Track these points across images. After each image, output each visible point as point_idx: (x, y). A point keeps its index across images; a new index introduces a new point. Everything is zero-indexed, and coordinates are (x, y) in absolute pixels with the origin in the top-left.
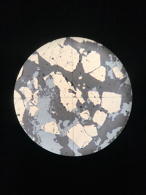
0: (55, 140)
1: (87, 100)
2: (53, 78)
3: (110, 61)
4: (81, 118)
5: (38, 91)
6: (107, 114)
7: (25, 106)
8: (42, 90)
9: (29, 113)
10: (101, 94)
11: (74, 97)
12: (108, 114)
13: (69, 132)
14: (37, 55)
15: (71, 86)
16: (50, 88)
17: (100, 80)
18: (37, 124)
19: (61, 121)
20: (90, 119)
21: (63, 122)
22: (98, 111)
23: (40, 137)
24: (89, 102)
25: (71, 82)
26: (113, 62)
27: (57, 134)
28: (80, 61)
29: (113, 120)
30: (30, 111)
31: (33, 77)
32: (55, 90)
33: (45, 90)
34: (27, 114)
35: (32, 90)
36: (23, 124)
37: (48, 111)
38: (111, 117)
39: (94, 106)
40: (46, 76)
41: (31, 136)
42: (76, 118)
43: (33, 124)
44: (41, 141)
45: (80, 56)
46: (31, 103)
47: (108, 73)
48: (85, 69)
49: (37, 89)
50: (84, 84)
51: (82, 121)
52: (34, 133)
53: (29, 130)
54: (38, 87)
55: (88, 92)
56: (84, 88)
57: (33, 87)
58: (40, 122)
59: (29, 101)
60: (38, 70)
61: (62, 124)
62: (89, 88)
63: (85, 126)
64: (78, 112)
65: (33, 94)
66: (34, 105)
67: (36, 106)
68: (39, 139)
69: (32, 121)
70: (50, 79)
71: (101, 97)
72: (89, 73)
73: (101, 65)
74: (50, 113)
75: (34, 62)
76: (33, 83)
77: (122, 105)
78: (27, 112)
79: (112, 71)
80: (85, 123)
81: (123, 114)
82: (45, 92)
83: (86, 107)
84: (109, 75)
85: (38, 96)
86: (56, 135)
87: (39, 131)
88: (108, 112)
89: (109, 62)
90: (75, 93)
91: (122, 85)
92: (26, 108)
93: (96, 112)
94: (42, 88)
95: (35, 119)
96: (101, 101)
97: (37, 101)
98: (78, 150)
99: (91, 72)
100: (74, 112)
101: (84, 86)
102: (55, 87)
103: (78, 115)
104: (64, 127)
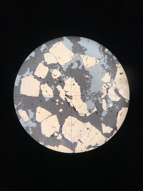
0: (86, 50)
1: (55, 89)
2: (88, 109)
3: (32, 127)
4: (60, 71)
5: (102, 98)
6: (35, 74)
7: (115, 83)
8: (98, 98)
9: (111, 76)
10: (41, 95)
11: (67, 92)
12: (33, 74)
13: (72, 57)
14: (103, 133)
15: (70, 102)
16: (91, 100)
17: (41, 108)
18: (103, 65)
19: (80, 68)
20: (51, 70)
21: (77, 67)
22: (44, 78)
23: (100, 53)
24: (53, 86)
25: (70, 106)
26: (28, 126)
27: (84, 56)
28: (61, 127)
29: (29, 69)
30: (110, 78)
31: (107, 111)
32: (86, 98)
33: (96, 98)
34: (113, 75)
35: (108, 98)
36: (117, 65)
37: (93, 78)
38: (30, 72)
40: (95, 112)
41: (109, 53)
42: (65, 71)
43: (107, 65)
44: (99, 48)
45: (62, 131)
46: (109, 86)
47: (33, 116)
48: (57, 119)
49: (103, 99)
50: (57, 104)
51: (59, 67)
52: (106, 56)
53: (111, 59)
54: (102, 101)
55: (53, 96)
57: (107, 101)
58: (101, 67)
59: (111, 87)
60: (103, 118)
61: (79, 66)
62: (52, 100)
63: (56, 63)
64: (63, 77)
65: (107, 94)
66: (106, 83)
67: (104, 83)
68: (101, 50)
69: (108, 68)
70: (90, 109)
71: (41, 91)
72: (52, 115)
73: (40, 123)
74: (91, 75)
75: (107, 125)
76: (107, 105)
77: (20, 83)
78: (113, 77)
79: (29, 118)
80: (57, 66)
82: (96, 96)
83: (55, 82)
84: (33, 113)
85: (102, 92)
86: (84, 54)
87: (101, 59)
88: (33, 76)
90: (66, 95)
91: (20, 103)
92: (114, 80)
94: (99, 100)
95: (105, 70)
96: (40, 88)
97: (103, 88)
98: (63, 40)
99: (50, 116)
100: (67, 76)
101: (57, 102)
102: (86, 101)
103: (63, 74)
104: (77, 62)
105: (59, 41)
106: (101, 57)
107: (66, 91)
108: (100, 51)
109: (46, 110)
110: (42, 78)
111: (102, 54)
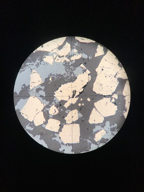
0: (24, 85)
1: (68, 110)
2: (83, 73)
3: (110, 125)
4: (50, 107)
6: (58, 131)
7: (52, 51)
9: (46, 56)
10: (77, 122)
11: (69, 96)
12: (58, 133)
13: (34, 97)
14: (104, 54)
15: (79, 92)
16: (74, 72)
17: (90, 119)
18: (36, 65)
19: (43, 88)
20: (50, 116)
21: (43, 91)
22: (60, 122)
24: (66, 112)
25: (83, 91)
26: (110, 129)
27: (31, 86)
28: (105, 96)
29: (53, 139)
30: (48, 56)
31: (82, 54)
32: (73, 77)
33: (71, 67)
34: (45, 54)
35: (68, 55)
37: (51, 73)
38: (56, 137)
39: (63, 117)
40: (85, 66)
42: (48, 102)
43: (36, 62)
45: (109, 95)
46: (56, 56)
47: (99, 126)
48: (98, 102)
49: (70, 60)
51: (46, 108)
52: (27, 64)
54: (72, 60)
55: (76, 110)
56: (80, 105)
57: (71, 55)
58: (39, 67)
59: (57, 54)
60: (89, 57)
61: (41, 89)
62: (80, 110)
63: (42, 112)
64: (56, 103)
65: (65, 56)
66: (54, 59)
67: (54, 61)
68: (22, 70)
69: (39, 60)
70: (83, 71)
71: (73, 123)
72: (95, 107)
73: (105, 118)
74: (49, 76)
75: (96, 52)
76: (75, 55)
77: (69, 145)
78: (47, 53)
79: (101, 130)
80: (45, 111)
81: (60, 147)
82: (69, 67)
83: (62, 110)
84: (96, 127)
85: (64, 62)
86: (29, 86)
87: (31, 69)
88: (60, 132)
90: (73, 97)
91: (89, 141)
92: (50, 52)
93: (59, 121)
94: (72, 64)
95: (41, 63)
96: (70, 124)
97: (59, 62)
98: (18, 109)
99: (96, 109)
100: (54, 100)
101: (82, 104)
102: (75, 77)
103: (52, 104)
104: (38, 92)
105: (20, 113)
106: (29, 69)
108: (24, 71)
109: (91, 115)
110: (59, 124)
111: (26, 69)
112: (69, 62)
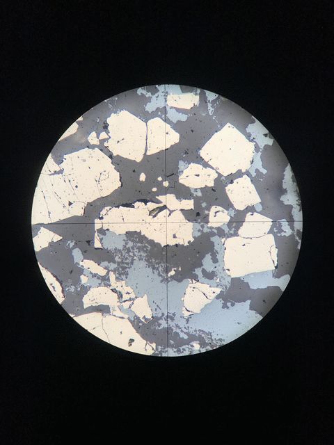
0: (225, 306)
1: (192, 194)
2: (108, 230)
3: (149, 100)
4: (219, 229)
5: (111, 273)
6: (245, 176)
7: (122, 318)
8: (116, 266)
9: (141, 319)
10: (199, 160)
11: (170, 215)
12: (248, 173)
13: (228, 270)
14: (42, 228)
15: (146, 204)
16: (121, 248)
17: (173, 144)
18: (172, 319)
19: (198, 271)
20: (233, 213)
21: (203, 267)
22: (226, 188)
23: (200, 330)
24: (199, 194)
25: (139, 201)
26: (156, 95)
27: (215, 295)
28: (111, 156)
29: (264, 171)
30: (138, 315)
31: (79, 264)
32: (132, 241)
33: (120, 260)
34: (141, 324)
35: (102, 284)
36: (154, 345)
37: (162, 281)
38: (257, 171)
39: (213, 190)
40: (93, 240)
41: (187, 346)
42: (212, 239)
43: (167, 326)
44: (210, 334)
45: (102, 150)
46: (125, 301)
47: (170, 118)
48: (131, 158)
49: (108, 273)
50: (160, 179)
51: (226, 232)
52: (186, 337)
53: (172, 342)
54: (105, 268)
55: (180, 181)
56: (166, 184)
57: (98, 278)
58: (172, 312)
59: (119, 304)
60: (71, 246)
61: (204, 271)
62: (173, 175)
63: (240, 232)
64: (202, 226)
65: (111, 288)
66: (133, 300)
67: (136, 297)
68: (203, 335)
69: (159, 325)
70: (105, 234)
71: (206, 165)
72: (145, 154)
73: (146, 122)
74: (169, 281)
76: (91, 273)
77: (248, 136)
78: (136, 323)
79: (171, 108)
80: (233, 229)
81: (266, 146)
82: (122, 262)
83: (204, 205)
84: (174, 120)
85: (122, 280)
86: (218, 297)
87: (187, 323)
88: (244, 171)
89: (150, 102)
90: (165, 207)
91: (211, 109)
92: (129, 319)
93: (227, 192)
94: (111, 263)
95: (160, 315)
96: (213, 168)
97: (129, 287)
98: (273, 276)
99: (146, 150)
100: (199, 234)
101: (162, 181)
102: (127, 237)
103: (209, 230)
104: (213, 272)
105: (276, 267)
106: (190, 325)
107: (173, 214)
108: (203, 331)
109: (164, 149)
110: (230, 186)
111: (195, 331)
112: (114, 271)
